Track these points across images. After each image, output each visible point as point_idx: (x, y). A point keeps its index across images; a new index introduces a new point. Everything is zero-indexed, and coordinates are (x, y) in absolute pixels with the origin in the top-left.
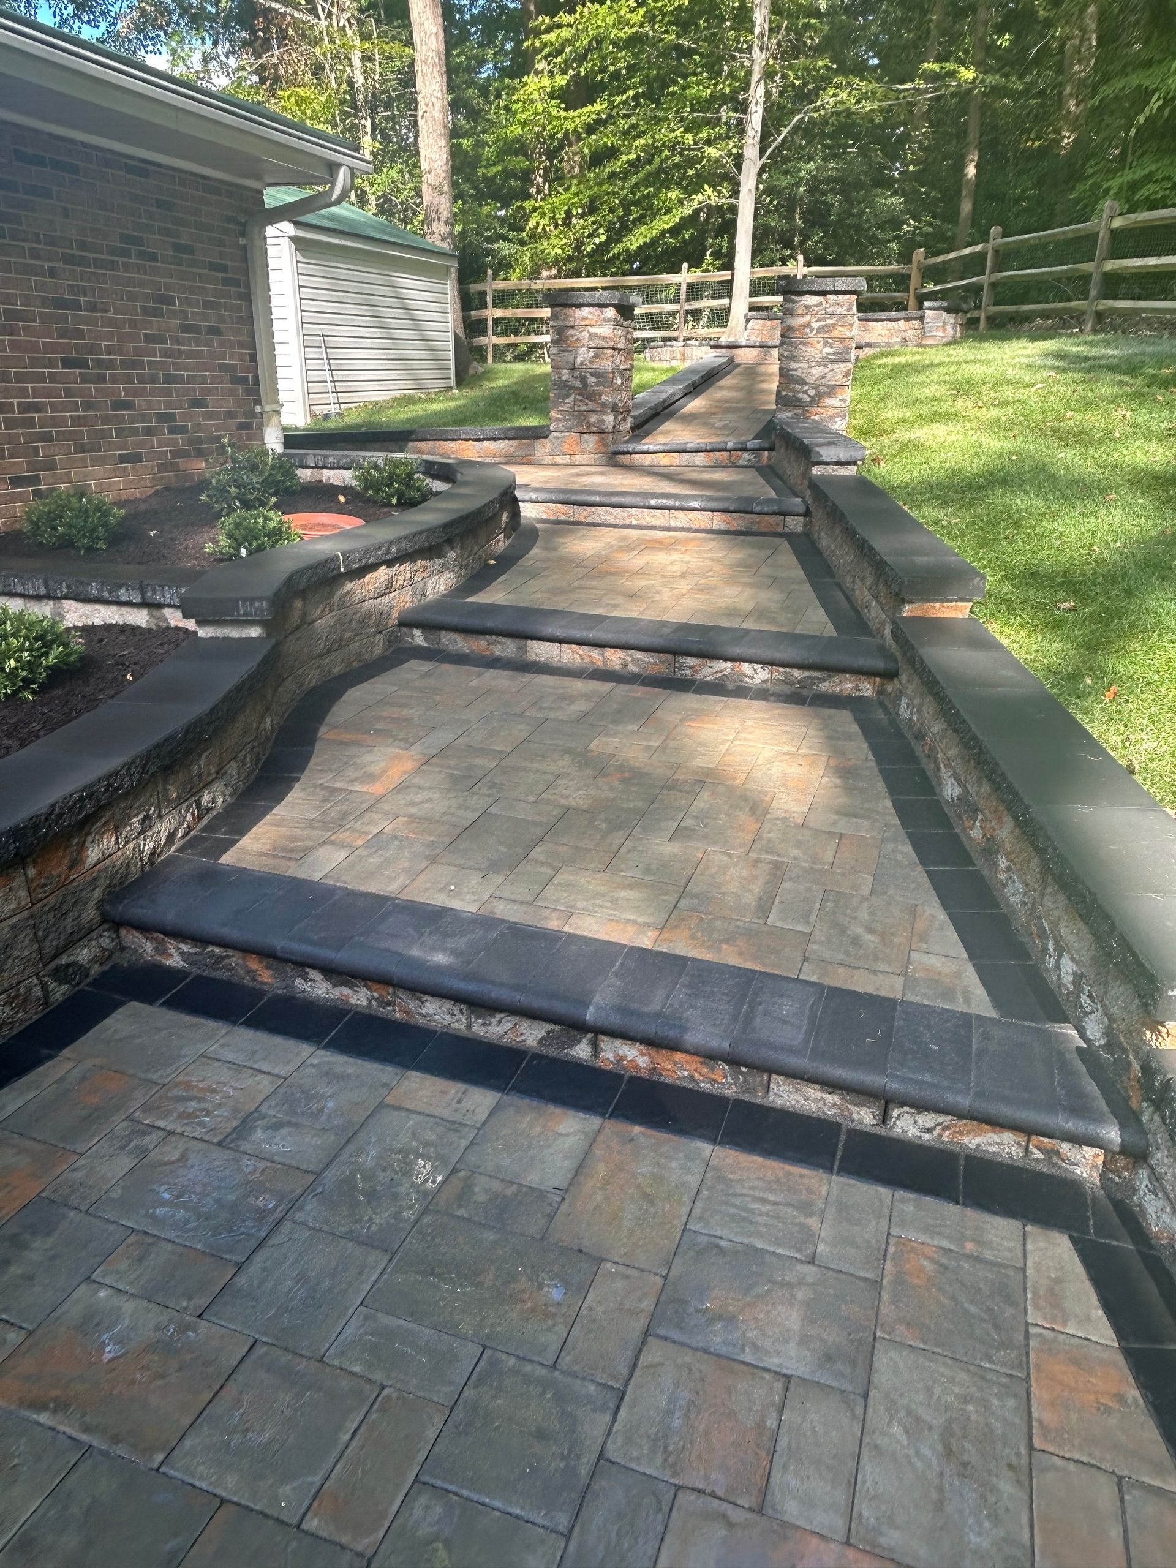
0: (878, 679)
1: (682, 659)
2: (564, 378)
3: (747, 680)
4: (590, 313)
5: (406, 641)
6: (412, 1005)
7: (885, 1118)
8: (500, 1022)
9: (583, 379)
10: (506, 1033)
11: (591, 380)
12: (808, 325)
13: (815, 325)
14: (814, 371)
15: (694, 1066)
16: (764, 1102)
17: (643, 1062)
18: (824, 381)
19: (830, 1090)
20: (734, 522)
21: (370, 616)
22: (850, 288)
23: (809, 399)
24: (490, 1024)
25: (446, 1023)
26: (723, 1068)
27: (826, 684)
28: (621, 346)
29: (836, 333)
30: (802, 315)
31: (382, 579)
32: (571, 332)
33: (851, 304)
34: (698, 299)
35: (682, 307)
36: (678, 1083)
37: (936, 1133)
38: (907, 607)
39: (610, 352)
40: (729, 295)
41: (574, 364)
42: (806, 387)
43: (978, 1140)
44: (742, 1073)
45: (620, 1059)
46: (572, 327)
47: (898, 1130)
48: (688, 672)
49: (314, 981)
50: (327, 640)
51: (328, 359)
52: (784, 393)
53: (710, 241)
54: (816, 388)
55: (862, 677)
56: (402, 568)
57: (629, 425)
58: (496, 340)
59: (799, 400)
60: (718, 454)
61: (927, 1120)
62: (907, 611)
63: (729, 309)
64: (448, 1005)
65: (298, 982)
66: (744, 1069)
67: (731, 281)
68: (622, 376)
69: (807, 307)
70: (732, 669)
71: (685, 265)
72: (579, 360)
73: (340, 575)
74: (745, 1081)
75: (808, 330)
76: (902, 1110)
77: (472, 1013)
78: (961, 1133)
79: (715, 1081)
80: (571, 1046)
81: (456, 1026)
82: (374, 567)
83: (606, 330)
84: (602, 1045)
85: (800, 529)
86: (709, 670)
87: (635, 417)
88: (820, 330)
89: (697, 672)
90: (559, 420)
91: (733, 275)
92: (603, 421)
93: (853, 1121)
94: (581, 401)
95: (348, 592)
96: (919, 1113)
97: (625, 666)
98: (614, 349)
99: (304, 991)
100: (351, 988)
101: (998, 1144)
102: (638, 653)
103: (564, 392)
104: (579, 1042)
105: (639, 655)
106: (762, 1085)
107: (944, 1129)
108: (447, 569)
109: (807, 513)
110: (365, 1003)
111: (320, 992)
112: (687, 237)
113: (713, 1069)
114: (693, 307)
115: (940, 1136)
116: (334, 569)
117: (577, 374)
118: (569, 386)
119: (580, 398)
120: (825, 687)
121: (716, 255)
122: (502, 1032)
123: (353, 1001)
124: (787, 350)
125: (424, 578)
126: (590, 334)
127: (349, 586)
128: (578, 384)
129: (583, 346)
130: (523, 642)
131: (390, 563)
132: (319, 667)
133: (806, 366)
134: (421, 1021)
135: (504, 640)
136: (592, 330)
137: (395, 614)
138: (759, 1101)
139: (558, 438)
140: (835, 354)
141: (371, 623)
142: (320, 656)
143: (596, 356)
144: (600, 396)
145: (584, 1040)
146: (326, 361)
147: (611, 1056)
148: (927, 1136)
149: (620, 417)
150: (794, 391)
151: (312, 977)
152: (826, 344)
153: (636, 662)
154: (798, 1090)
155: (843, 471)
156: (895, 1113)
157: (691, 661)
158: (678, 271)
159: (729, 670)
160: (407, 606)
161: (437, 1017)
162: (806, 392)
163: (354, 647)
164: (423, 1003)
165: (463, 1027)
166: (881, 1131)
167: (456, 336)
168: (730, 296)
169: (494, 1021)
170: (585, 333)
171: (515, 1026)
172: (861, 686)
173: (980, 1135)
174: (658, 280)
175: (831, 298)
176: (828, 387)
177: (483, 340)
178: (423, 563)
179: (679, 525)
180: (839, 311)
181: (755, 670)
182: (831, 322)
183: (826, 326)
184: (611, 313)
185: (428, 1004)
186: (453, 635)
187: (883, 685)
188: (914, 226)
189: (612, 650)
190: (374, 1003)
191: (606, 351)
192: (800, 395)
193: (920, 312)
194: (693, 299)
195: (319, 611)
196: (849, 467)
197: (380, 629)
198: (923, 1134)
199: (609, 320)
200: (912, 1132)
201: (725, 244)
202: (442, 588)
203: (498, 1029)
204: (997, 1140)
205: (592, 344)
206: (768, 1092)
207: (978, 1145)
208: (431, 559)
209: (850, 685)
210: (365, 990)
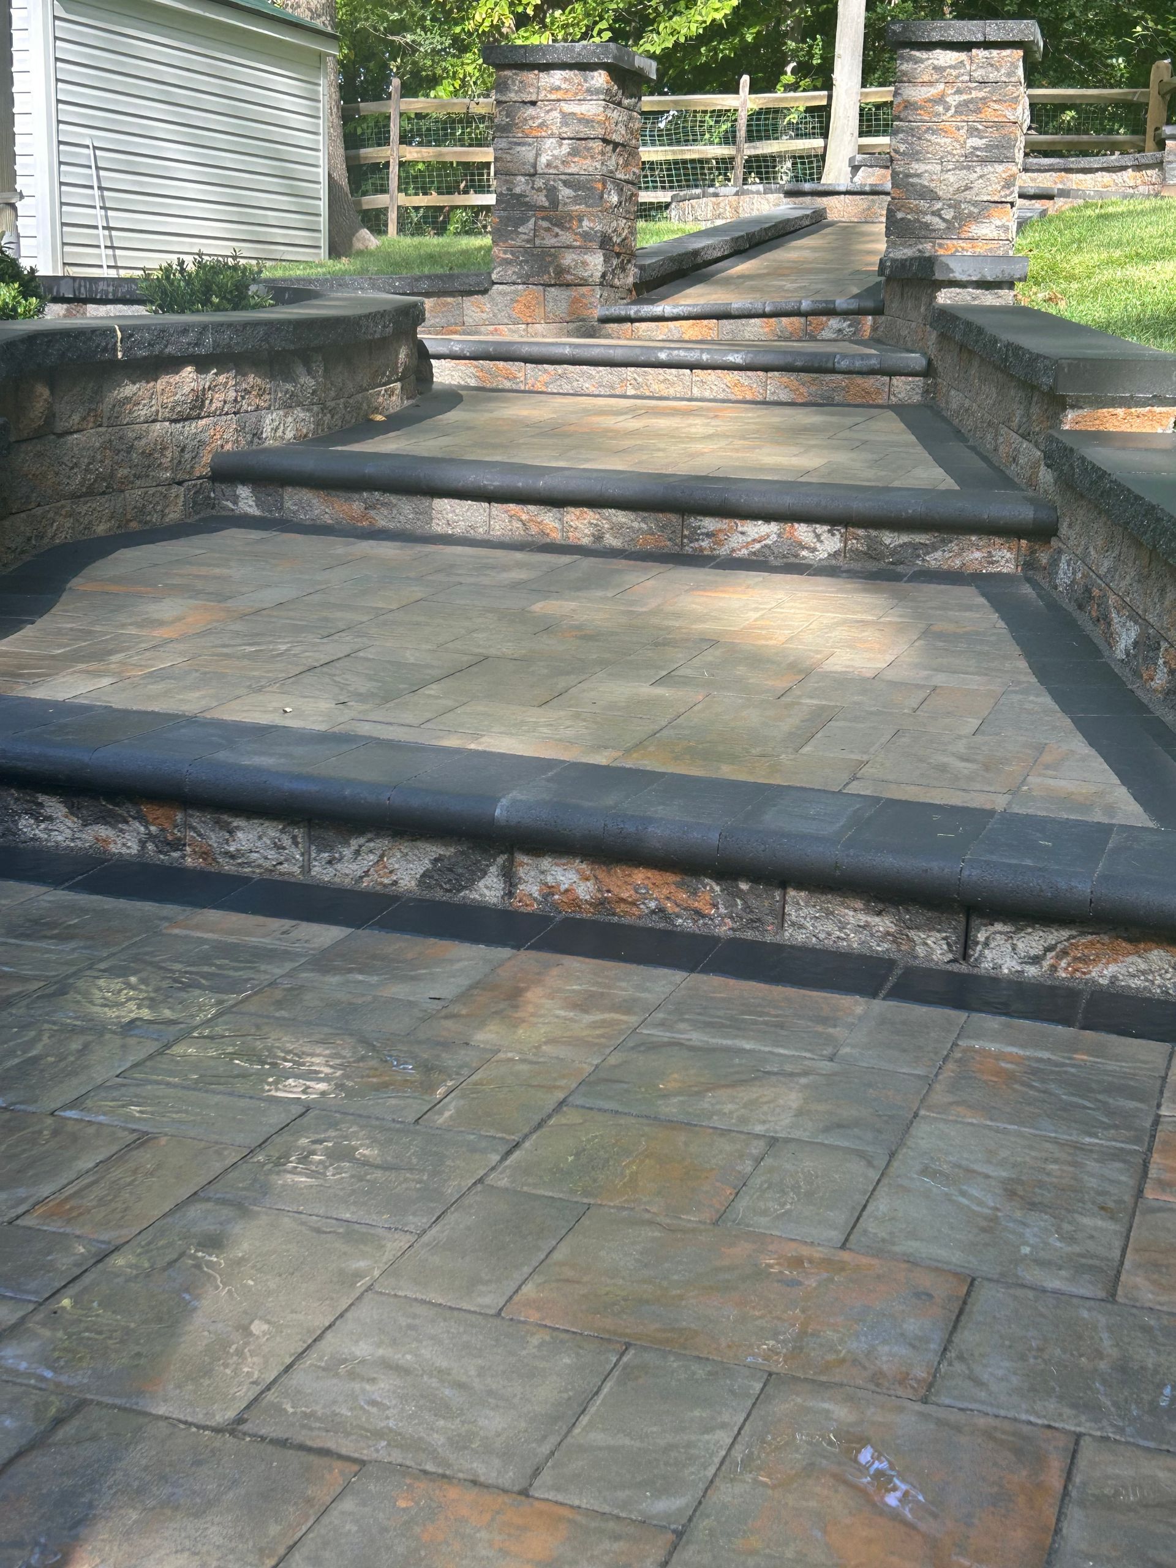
0: (1024, 542)
1: (694, 521)
2: (518, 190)
3: (804, 553)
4: (565, 79)
5: (225, 508)
6: (214, 838)
7: (965, 947)
8: (357, 853)
9: (552, 192)
10: (367, 873)
11: (565, 193)
12: (940, 100)
13: (953, 100)
14: (951, 177)
15: (665, 891)
16: (778, 939)
17: (585, 891)
18: (968, 195)
19: (880, 906)
20: (803, 390)
21: (164, 448)
22: (1010, 38)
23: (943, 225)
24: (340, 860)
25: (268, 864)
26: (712, 890)
27: (938, 554)
28: (616, 137)
29: (988, 114)
30: (931, 83)
31: (186, 390)
32: (531, 111)
33: (1014, 65)
34: (768, 138)
35: (738, 150)
36: (640, 923)
37: (1046, 964)
38: (1071, 415)
39: (598, 146)
40: (825, 133)
41: (535, 166)
42: (939, 205)
43: (1112, 969)
44: (740, 894)
45: (550, 891)
46: (533, 103)
47: (986, 965)
48: (705, 544)
49: (49, 819)
50: (87, 470)
51: (100, 188)
52: (900, 215)
53: (792, 44)
54: (956, 206)
55: (998, 541)
56: (222, 378)
57: (630, 280)
58: (403, 199)
59: (927, 226)
60: (784, 320)
61: (1033, 941)
62: (1071, 420)
63: (823, 156)
64: (272, 831)
65: (26, 824)
66: (744, 886)
67: (827, 108)
68: (620, 191)
69: (937, 69)
70: (779, 535)
71: (745, 79)
72: (543, 159)
73: (114, 363)
74: (747, 908)
75: (940, 109)
76: (991, 929)
77: (311, 842)
78: (1084, 960)
79: (699, 913)
80: (471, 883)
81: (285, 868)
82: (174, 364)
83: (593, 108)
84: (521, 872)
85: (917, 398)
86: (741, 538)
87: (642, 268)
88: (963, 108)
89: (720, 543)
90: (507, 262)
91: (830, 97)
92: (585, 264)
93: (916, 957)
94: (548, 230)
95: (128, 400)
96: (1019, 930)
97: (599, 538)
98: (605, 141)
99: (34, 839)
100: (113, 827)
101: (1144, 973)
102: (620, 513)
103: (517, 214)
104: (485, 873)
105: (621, 517)
106: (772, 912)
107: (1059, 957)
108: (300, 404)
109: (928, 372)
110: (134, 848)
111: (60, 838)
112: (749, 38)
113: (694, 893)
114: (759, 152)
115: (1054, 968)
116: (105, 350)
117: (539, 183)
118: (526, 204)
119: (545, 224)
120: (935, 560)
121: (803, 70)
122: (359, 873)
123: (113, 848)
124: (904, 141)
125: (258, 409)
126: (564, 115)
127: (129, 389)
128: (542, 200)
129: (552, 136)
130: (426, 502)
131: (202, 364)
132: (70, 515)
133: (939, 167)
134: (228, 867)
135: (393, 499)
136: (568, 108)
137: (206, 458)
138: (768, 939)
139: (505, 294)
140: (988, 148)
141: (165, 461)
142: (75, 497)
143: (574, 152)
144: (580, 221)
145: (493, 869)
146: (96, 192)
147: (535, 890)
148: (1032, 971)
149: (615, 262)
150: (918, 211)
151: (48, 811)
152: (973, 132)
153: (616, 528)
154: (829, 913)
155: (988, 299)
156: (981, 937)
157: (710, 524)
158: (732, 88)
159: (774, 537)
160: (228, 447)
161: (255, 856)
162: (937, 214)
163: (134, 495)
164: (231, 832)
165: (296, 870)
166: (963, 968)
167: (332, 183)
168: (825, 135)
169: (347, 852)
170: (556, 114)
171: (382, 857)
172: (997, 555)
173: (1115, 961)
174: (696, 103)
175: (980, 54)
176: (975, 204)
177: (379, 201)
178: (259, 381)
179: (707, 394)
180: (993, 76)
181: (818, 536)
182: (981, 94)
183: (971, 101)
184: (600, 79)
185: (240, 835)
186: (306, 495)
187: (1033, 552)
188: (1156, 31)
189: (577, 511)
190: (150, 846)
191: (591, 144)
192: (928, 218)
193: (1158, 154)
194: (760, 139)
195: (76, 418)
196: (1001, 292)
197: (180, 476)
198: (1027, 968)
199: (597, 91)
200: (1009, 965)
201: (817, 51)
202: (289, 435)
203: (354, 867)
204: (1143, 966)
205: (568, 132)
206: (783, 921)
207: (1114, 979)
208: (272, 377)
209: (978, 555)
210: (136, 824)
